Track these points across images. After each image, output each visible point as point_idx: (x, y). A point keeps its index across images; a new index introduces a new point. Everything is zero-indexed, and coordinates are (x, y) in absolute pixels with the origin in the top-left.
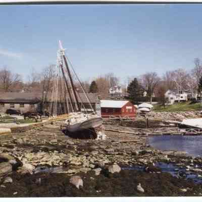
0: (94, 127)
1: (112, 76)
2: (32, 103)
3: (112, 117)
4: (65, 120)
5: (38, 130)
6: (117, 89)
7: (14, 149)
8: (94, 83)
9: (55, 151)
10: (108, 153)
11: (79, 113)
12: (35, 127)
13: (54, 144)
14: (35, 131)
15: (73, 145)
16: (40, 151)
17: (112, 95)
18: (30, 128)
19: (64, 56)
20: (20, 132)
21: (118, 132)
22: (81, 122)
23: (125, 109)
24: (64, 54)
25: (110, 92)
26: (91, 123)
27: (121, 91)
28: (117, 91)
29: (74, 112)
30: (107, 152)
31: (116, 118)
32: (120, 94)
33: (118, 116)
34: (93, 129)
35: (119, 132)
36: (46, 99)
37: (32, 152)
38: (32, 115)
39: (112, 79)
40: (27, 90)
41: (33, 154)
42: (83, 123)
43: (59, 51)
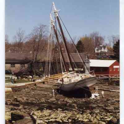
0: (88, 86)
1: (97, 36)
2: (22, 63)
3: (101, 77)
4: (58, 80)
5: (32, 89)
6: (103, 48)
7: (20, 107)
8: (80, 43)
9: (59, 109)
10: (110, 111)
11: (73, 72)
12: (29, 86)
13: (54, 102)
14: (30, 90)
15: (71, 103)
16: (45, 109)
17: (98, 54)
18: (24, 87)
19: (57, 17)
20: (16, 91)
21: (109, 91)
22: (76, 81)
23: (113, 69)
24: (57, 15)
25: (96, 51)
26: (86, 82)
27: (106, 50)
28: (103, 50)
29: (67, 71)
30: (108, 110)
31: (106, 77)
32: (105, 53)
33: (108, 76)
34: (88, 88)
35: (111, 92)
36: (36, 59)
37: (38, 110)
38: (24, 75)
39: (97, 39)
40: (14, 50)
41: (39, 111)
42: (78, 82)
43: (53, 12)
